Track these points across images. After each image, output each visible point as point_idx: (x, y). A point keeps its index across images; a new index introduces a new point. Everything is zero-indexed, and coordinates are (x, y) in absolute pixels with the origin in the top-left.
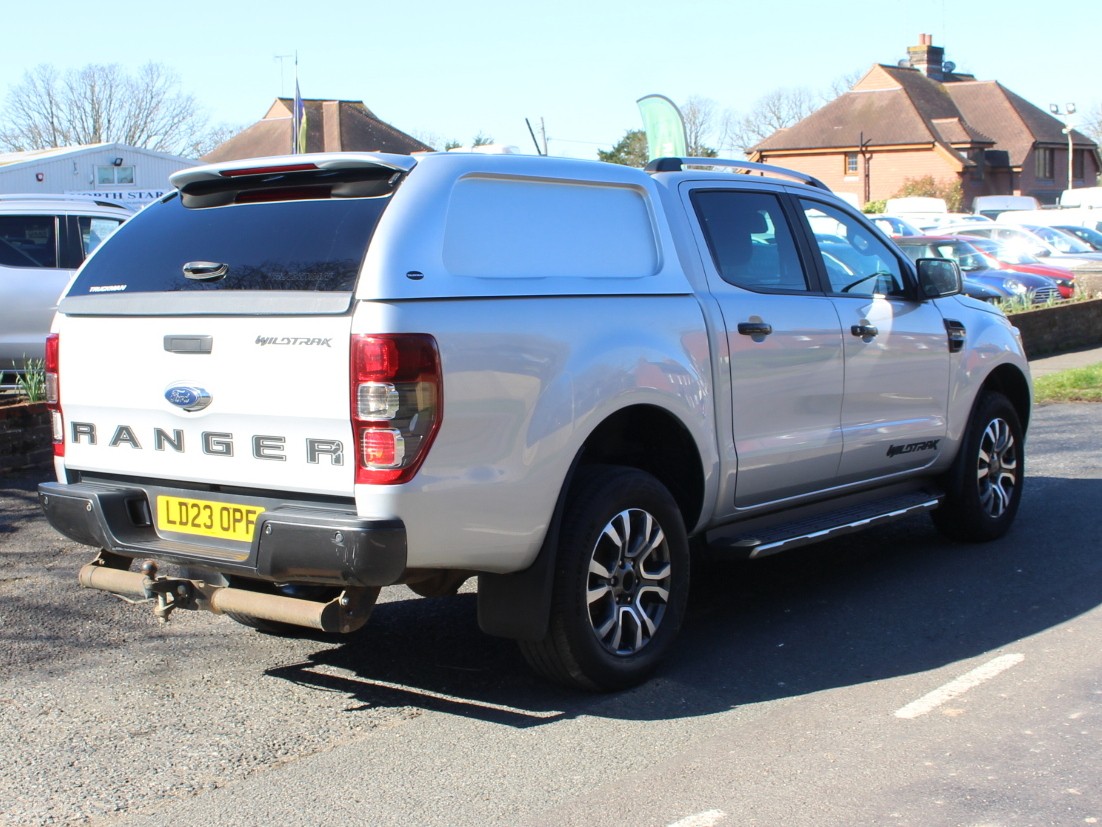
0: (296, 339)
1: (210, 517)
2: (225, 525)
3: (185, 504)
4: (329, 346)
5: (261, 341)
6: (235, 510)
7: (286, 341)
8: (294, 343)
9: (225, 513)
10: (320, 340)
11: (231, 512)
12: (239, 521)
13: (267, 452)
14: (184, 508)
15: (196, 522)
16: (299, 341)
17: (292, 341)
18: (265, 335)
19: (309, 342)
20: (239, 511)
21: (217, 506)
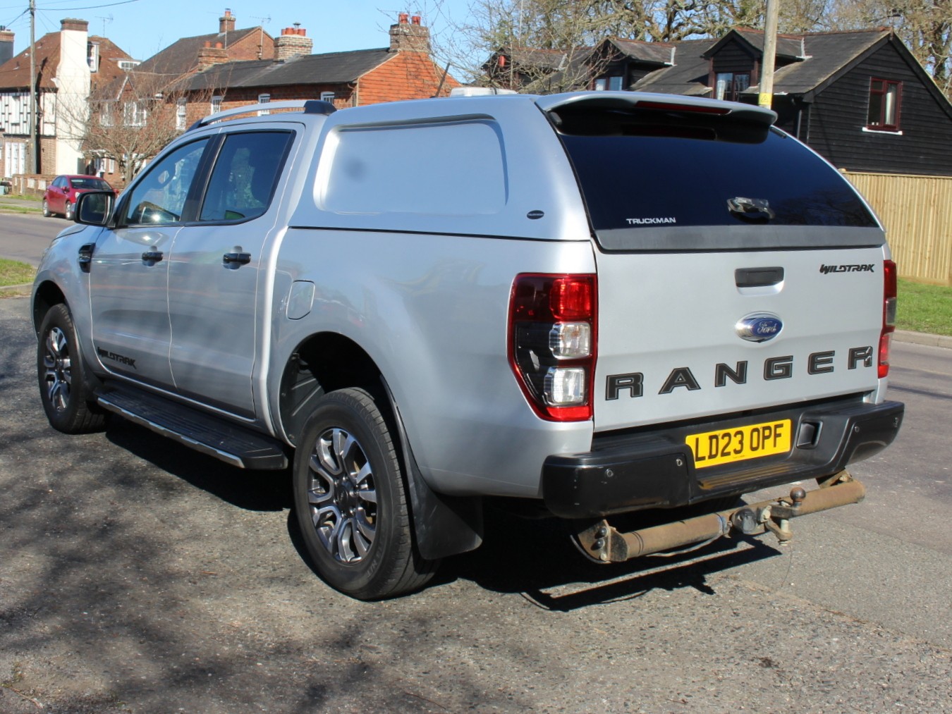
0: (850, 267)
1: (741, 442)
2: (755, 445)
3: (716, 437)
4: (872, 271)
5: (825, 269)
6: (764, 428)
7: (843, 269)
8: (849, 270)
9: (755, 434)
10: (866, 266)
11: (761, 431)
12: (768, 437)
13: (819, 366)
14: (714, 441)
15: (726, 451)
16: (852, 268)
17: (847, 268)
18: (827, 264)
19: (859, 268)
20: (769, 428)
21: (747, 429)
